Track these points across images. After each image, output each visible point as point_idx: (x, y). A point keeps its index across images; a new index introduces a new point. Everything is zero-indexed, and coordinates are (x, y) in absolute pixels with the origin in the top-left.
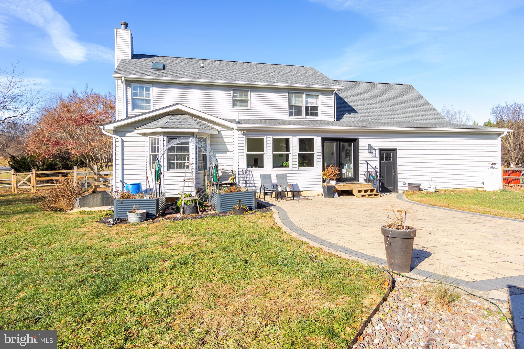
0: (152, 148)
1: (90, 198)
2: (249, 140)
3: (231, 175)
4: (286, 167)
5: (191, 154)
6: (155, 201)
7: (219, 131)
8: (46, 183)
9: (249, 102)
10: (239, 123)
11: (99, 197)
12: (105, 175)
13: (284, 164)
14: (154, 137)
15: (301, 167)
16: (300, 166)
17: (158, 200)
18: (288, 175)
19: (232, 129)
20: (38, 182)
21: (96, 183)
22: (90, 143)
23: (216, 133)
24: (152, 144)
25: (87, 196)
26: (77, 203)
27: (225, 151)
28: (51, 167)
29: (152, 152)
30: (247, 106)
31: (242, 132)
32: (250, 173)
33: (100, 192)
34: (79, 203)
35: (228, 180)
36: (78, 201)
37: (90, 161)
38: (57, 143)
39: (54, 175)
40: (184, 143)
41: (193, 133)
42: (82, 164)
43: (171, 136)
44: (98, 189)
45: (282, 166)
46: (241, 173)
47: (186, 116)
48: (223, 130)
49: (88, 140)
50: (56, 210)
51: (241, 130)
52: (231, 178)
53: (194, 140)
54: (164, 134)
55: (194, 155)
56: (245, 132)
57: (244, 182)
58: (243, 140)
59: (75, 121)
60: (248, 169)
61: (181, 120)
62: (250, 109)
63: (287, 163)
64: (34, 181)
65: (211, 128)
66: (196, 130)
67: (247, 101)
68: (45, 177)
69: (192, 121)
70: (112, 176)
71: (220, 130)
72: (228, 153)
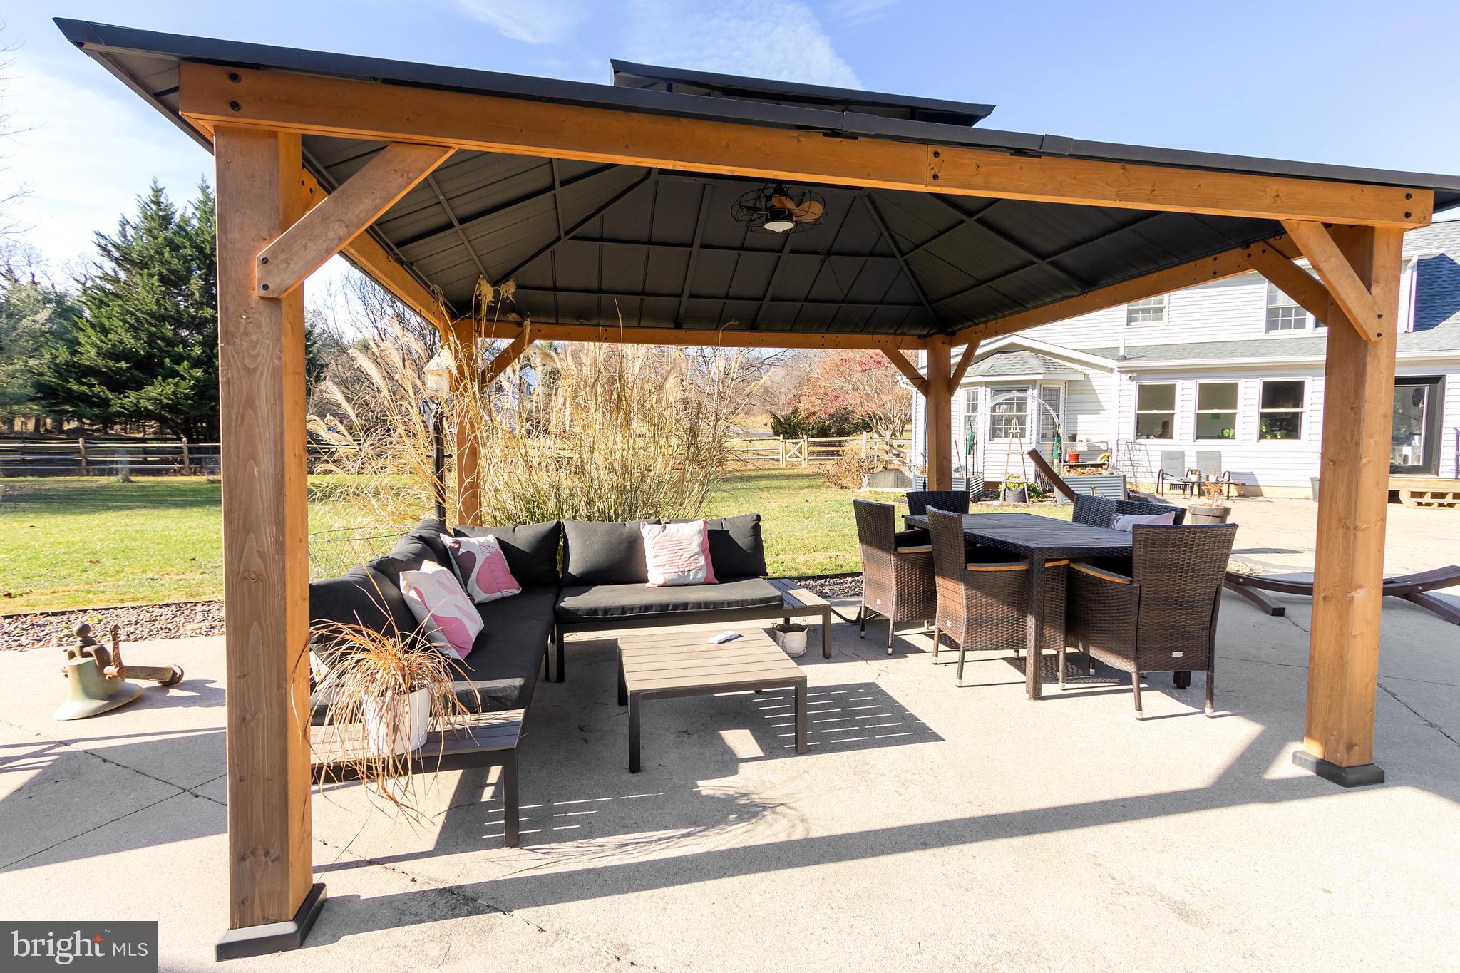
0: (968, 405)
1: (880, 476)
2: (1142, 388)
3: (1105, 451)
4: (1228, 438)
5: (1029, 416)
6: (965, 481)
7: (1086, 375)
8: (817, 456)
9: (1165, 311)
10: (1125, 358)
11: (891, 476)
12: (898, 446)
13: (1226, 432)
14: (971, 389)
15: (1265, 438)
16: (1262, 436)
17: (968, 480)
18: (1223, 454)
19: (1112, 370)
20: (810, 453)
21: (887, 457)
22: (879, 396)
23: (1081, 378)
24: (969, 400)
25: (877, 473)
26: (865, 480)
27: (1096, 408)
28: (824, 432)
29: (968, 412)
30: (1161, 319)
31: (1129, 375)
32: (1143, 447)
33: (892, 470)
34: (867, 481)
35: (1096, 459)
36: (867, 478)
37: (877, 423)
38: (837, 398)
39: (830, 444)
40: (1018, 398)
41: (1035, 381)
42: (866, 426)
43: (998, 388)
44: (890, 467)
45: (1221, 436)
46: (1122, 447)
47: (1026, 353)
48: (1092, 373)
49: (876, 392)
50: (842, 487)
51: (1126, 372)
52: (1103, 455)
53: (1036, 392)
54: (987, 384)
55: (1035, 416)
56: (1135, 374)
57: (1128, 463)
58: (1132, 390)
59: (861, 363)
60: (1139, 441)
61: (1015, 361)
62: (1166, 324)
63: (1232, 431)
64: (805, 452)
65: (1070, 370)
66: (1040, 377)
67: (1161, 310)
68: (823, 446)
69: (1034, 362)
70: (911, 448)
71: (1087, 372)
72: (1101, 412)
